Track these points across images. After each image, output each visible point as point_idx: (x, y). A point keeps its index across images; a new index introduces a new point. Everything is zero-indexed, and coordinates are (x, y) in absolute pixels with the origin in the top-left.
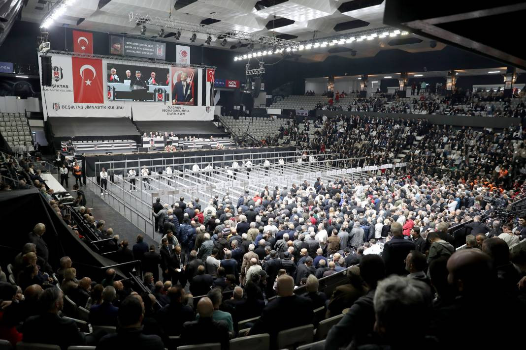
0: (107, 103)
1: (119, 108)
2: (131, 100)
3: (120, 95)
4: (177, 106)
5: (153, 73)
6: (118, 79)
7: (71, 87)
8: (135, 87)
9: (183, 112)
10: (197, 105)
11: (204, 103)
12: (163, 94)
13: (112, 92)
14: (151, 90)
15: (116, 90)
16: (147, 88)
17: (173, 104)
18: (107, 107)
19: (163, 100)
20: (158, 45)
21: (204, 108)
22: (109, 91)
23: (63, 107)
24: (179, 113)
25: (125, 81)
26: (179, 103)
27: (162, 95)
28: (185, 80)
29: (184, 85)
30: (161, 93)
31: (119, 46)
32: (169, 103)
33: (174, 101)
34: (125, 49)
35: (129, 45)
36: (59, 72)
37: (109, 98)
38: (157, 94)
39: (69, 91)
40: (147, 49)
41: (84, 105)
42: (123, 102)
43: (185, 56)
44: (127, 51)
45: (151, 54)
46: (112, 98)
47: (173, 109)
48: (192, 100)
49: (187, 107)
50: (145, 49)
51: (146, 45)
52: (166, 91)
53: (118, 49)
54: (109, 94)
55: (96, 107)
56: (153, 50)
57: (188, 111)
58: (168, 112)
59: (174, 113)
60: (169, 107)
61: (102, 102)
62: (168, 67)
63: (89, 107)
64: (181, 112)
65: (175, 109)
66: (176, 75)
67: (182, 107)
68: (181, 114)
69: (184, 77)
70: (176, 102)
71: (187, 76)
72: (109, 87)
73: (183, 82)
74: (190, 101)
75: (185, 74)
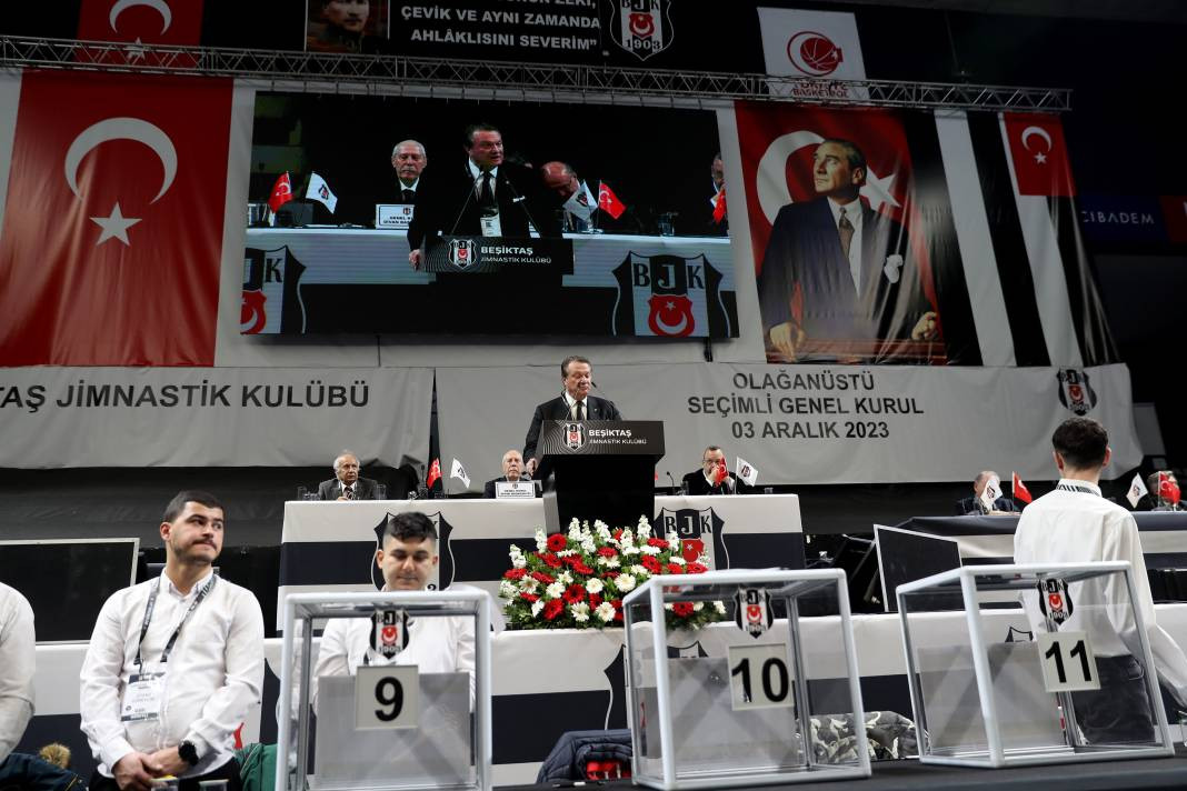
1: (336, 396)
9: (866, 418)
10: (975, 361)
11: (1030, 349)
13: (272, 290)
14: (592, 271)
17: (777, 358)
18: (234, 395)
21: (1041, 379)
24: (840, 421)
28: (850, 190)
29: (848, 226)
32: (746, 351)
33: (781, 333)
34: (405, 28)
40: (552, 20)
41: (59, 378)
43: (832, 65)
44: (416, 35)
45: (583, 45)
47: (778, 394)
48: (925, 323)
49: (892, 380)
50: (539, 19)
53: (357, 27)
55: (148, 395)
56: (596, 23)
57: (911, 407)
58: (742, 418)
59: (797, 425)
60: (748, 381)
61: (206, 359)
62: (709, 104)
63: (96, 397)
64: (847, 412)
65: (799, 392)
66: (774, 162)
67: (855, 377)
68: (856, 430)
69: (842, 173)
70: (800, 339)
71: (857, 164)
72: (255, 255)
73: (834, 206)
74: (915, 335)
75: (845, 152)
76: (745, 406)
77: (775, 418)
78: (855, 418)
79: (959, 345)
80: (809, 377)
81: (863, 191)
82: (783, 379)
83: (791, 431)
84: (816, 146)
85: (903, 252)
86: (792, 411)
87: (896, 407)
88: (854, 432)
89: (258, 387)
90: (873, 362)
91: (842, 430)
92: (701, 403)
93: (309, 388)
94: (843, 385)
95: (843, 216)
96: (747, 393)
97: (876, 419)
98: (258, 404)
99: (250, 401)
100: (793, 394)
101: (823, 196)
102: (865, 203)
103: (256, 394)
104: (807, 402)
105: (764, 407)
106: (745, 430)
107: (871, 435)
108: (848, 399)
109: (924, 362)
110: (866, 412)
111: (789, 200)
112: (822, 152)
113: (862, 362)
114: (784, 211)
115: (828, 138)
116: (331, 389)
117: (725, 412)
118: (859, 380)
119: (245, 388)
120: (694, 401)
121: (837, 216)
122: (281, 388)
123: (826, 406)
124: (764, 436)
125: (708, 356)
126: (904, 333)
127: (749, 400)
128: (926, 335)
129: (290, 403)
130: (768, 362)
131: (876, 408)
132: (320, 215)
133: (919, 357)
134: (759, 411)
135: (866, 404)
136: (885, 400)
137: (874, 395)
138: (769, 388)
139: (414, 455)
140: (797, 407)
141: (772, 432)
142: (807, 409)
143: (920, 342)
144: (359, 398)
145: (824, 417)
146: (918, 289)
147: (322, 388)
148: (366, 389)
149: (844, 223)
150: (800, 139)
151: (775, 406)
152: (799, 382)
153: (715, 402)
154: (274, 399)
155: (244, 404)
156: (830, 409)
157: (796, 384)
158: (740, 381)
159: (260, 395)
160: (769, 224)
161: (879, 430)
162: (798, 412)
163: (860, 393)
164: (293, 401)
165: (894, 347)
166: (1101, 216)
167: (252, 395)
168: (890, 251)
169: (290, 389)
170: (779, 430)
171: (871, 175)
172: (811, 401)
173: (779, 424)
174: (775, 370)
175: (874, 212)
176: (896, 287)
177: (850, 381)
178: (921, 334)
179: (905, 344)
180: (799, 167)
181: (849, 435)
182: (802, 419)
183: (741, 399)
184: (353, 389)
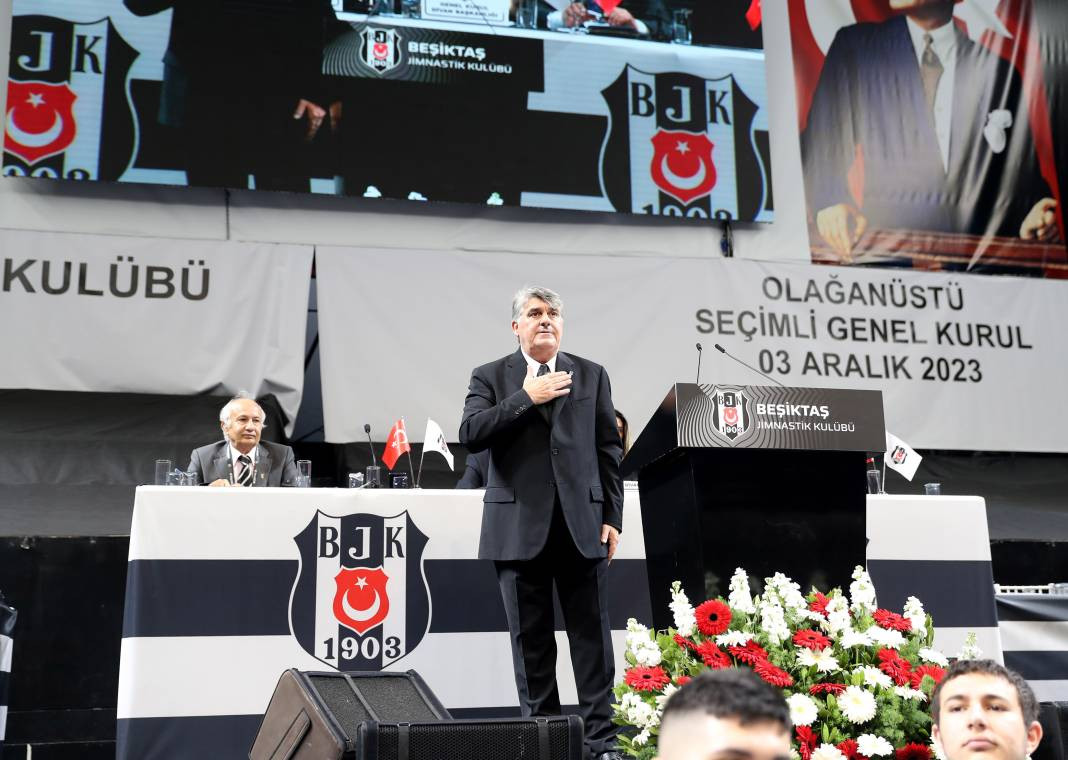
1: (157, 281)
9: (951, 352)
24: (913, 354)
29: (934, 61)
32: (783, 244)
33: (832, 219)
47: (825, 311)
48: (1039, 214)
57: (1015, 339)
58: (774, 343)
59: (852, 358)
60: (785, 290)
64: (925, 342)
65: (856, 309)
67: (936, 290)
68: (935, 370)
70: (859, 230)
73: (916, 29)
74: (1024, 233)
76: (779, 326)
77: (821, 346)
78: (936, 351)
80: (872, 288)
82: (834, 289)
83: (842, 367)
85: (1013, 106)
86: (845, 337)
87: (994, 338)
88: (934, 373)
89: (30, 263)
90: (961, 268)
91: (916, 368)
92: (714, 319)
93: (114, 268)
94: (919, 302)
95: (928, 47)
96: (781, 307)
97: (966, 353)
98: (29, 288)
99: (16, 283)
100: (849, 311)
102: (960, 27)
103: (27, 273)
104: (867, 325)
105: (804, 328)
106: (778, 362)
107: (957, 378)
108: (925, 323)
109: (1037, 273)
110: (952, 343)
111: (850, 19)
113: (949, 268)
114: (843, 34)
116: (150, 270)
117: (750, 334)
118: (942, 295)
119: (8, 263)
120: (704, 316)
121: (919, 46)
122: (68, 265)
123: (895, 331)
124: (804, 372)
125: (727, 248)
126: (1010, 228)
127: (785, 317)
128: (1040, 233)
129: (82, 290)
130: (814, 262)
131: (965, 338)
133: (1028, 265)
134: (797, 335)
135: (952, 331)
136: (979, 327)
137: (963, 318)
138: (813, 301)
139: (279, 378)
140: (851, 332)
141: (816, 367)
142: (867, 334)
143: (1029, 242)
144: (195, 288)
145: (891, 348)
146: (1031, 163)
147: (135, 270)
148: (206, 273)
149: (930, 57)
151: (822, 329)
152: (856, 294)
153: (734, 318)
154: (56, 282)
155: (7, 288)
156: (899, 336)
157: (852, 296)
158: (772, 288)
159: (34, 275)
160: (822, 54)
161: (969, 371)
162: (854, 338)
163: (943, 314)
164: (89, 286)
165: (992, 248)
167: (20, 273)
168: (994, 106)
169: (83, 269)
170: (827, 364)
172: (874, 324)
173: (826, 356)
174: (823, 274)
175: (973, 43)
176: (999, 160)
177: (929, 295)
178: (1033, 232)
179: (1010, 243)
181: (926, 377)
182: (860, 350)
183: (772, 316)
184: (185, 272)
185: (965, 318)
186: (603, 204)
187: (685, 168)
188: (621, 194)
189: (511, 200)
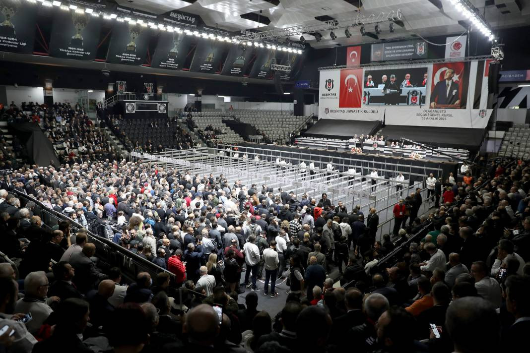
0: (364, 107)
1: (374, 112)
2: (383, 104)
3: (374, 100)
4: (436, 109)
5: (408, 75)
6: (373, 85)
7: (338, 95)
8: (388, 91)
9: (443, 117)
10: (465, 108)
11: (476, 105)
12: (418, 97)
13: (367, 97)
14: (404, 93)
15: (370, 95)
16: (401, 91)
17: (431, 107)
18: (363, 111)
19: (418, 103)
20: (419, 43)
21: (477, 111)
22: (365, 96)
23: (332, 111)
24: (439, 117)
25: (379, 86)
26: (439, 106)
27: (416, 98)
28: (450, 78)
29: (448, 85)
30: (416, 95)
31: (380, 53)
32: (426, 106)
33: (433, 104)
34: (385, 55)
35: (388, 50)
36: (331, 83)
37: (364, 103)
38: (411, 97)
39: (336, 98)
40: (406, 50)
41: (346, 109)
42: (378, 107)
44: (387, 56)
45: (411, 54)
46: (367, 102)
47: (430, 113)
48: (458, 102)
49: (449, 111)
50: (405, 51)
51: (406, 46)
52: (421, 93)
53: (379, 56)
54: (365, 98)
55: (355, 111)
56: (413, 50)
57: (451, 116)
58: (423, 116)
60: (426, 111)
61: (360, 106)
62: (426, 66)
63: (350, 111)
65: (433, 113)
66: (438, 74)
68: (441, 119)
69: (450, 75)
70: (435, 105)
71: (453, 73)
72: (365, 92)
73: (447, 81)
74: (455, 104)
75: (452, 71)
76: (425, 115)
77: (429, 116)
78: (441, 117)
79: (463, 105)
81: (453, 78)
82: (431, 111)
84: (446, 70)
85: (457, 89)
87: (448, 116)
89: (365, 110)
91: (438, 119)
94: (440, 112)
99: (365, 112)
101: (445, 79)
102: (453, 80)
108: (441, 114)
112: (447, 71)
114: (438, 83)
115: (449, 68)
121: (447, 83)
124: (426, 119)
125: (421, 107)
131: (445, 116)
132: (372, 87)
135: (443, 115)
137: (445, 113)
140: (432, 115)
141: (428, 119)
142: (434, 115)
145: (436, 117)
147: (372, 111)
150: (443, 69)
154: (367, 112)
161: (445, 119)
163: (443, 113)
166: (510, 76)
169: (369, 111)
171: (455, 75)
175: (454, 82)
176: (454, 96)
177: (442, 111)
180: (442, 74)
182: (433, 117)
185: (447, 113)
186: (406, 104)
187: (414, 100)
188: (408, 104)
189: (398, 104)
